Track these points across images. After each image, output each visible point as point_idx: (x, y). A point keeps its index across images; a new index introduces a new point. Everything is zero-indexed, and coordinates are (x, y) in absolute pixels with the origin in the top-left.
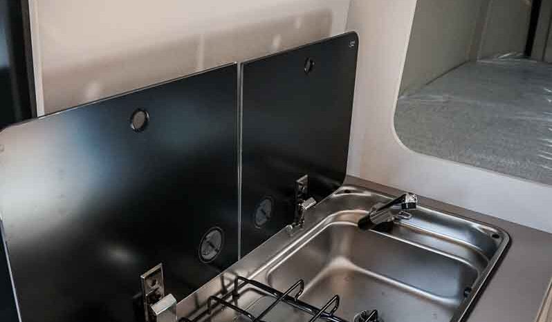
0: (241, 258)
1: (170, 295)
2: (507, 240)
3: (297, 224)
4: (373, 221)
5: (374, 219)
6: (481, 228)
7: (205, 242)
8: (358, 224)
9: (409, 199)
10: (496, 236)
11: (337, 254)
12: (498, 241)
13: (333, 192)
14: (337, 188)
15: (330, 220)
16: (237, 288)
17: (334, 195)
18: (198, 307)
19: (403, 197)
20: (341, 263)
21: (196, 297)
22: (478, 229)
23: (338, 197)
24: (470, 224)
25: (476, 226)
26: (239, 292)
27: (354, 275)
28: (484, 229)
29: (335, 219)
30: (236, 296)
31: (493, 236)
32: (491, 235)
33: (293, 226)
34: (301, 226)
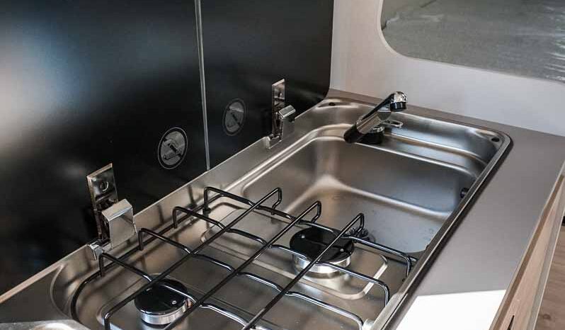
0: (211, 167)
1: (125, 201)
2: (507, 142)
3: (275, 136)
4: (360, 131)
5: (360, 128)
6: (478, 133)
7: (165, 143)
8: (344, 138)
9: (398, 99)
10: (496, 140)
11: (324, 173)
12: (498, 144)
13: (315, 104)
14: (320, 100)
15: (313, 136)
16: (207, 201)
17: (317, 108)
18: (163, 221)
19: (392, 96)
20: (328, 182)
21: (159, 209)
22: (476, 134)
23: (321, 111)
24: (467, 129)
25: (472, 130)
26: (210, 206)
27: (343, 195)
28: (482, 134)
29: (320, 134)
30: (207, 211)
31: (493, 140)
32: (491, 138)
33: (271, 138)
34: (280, 139)
